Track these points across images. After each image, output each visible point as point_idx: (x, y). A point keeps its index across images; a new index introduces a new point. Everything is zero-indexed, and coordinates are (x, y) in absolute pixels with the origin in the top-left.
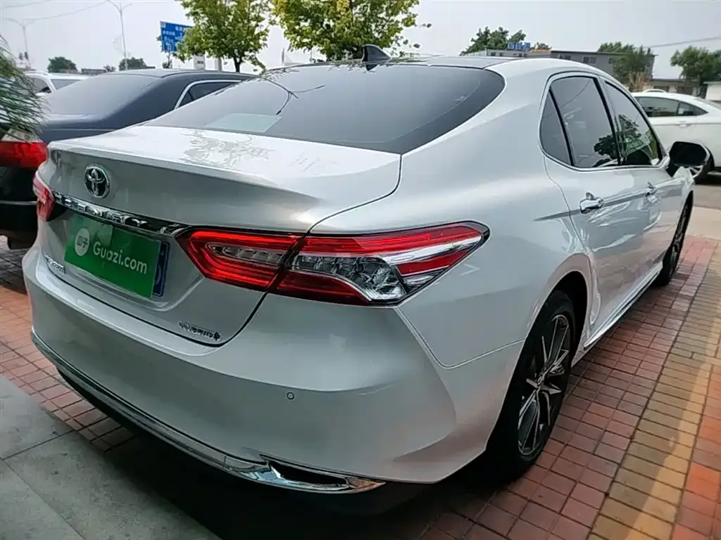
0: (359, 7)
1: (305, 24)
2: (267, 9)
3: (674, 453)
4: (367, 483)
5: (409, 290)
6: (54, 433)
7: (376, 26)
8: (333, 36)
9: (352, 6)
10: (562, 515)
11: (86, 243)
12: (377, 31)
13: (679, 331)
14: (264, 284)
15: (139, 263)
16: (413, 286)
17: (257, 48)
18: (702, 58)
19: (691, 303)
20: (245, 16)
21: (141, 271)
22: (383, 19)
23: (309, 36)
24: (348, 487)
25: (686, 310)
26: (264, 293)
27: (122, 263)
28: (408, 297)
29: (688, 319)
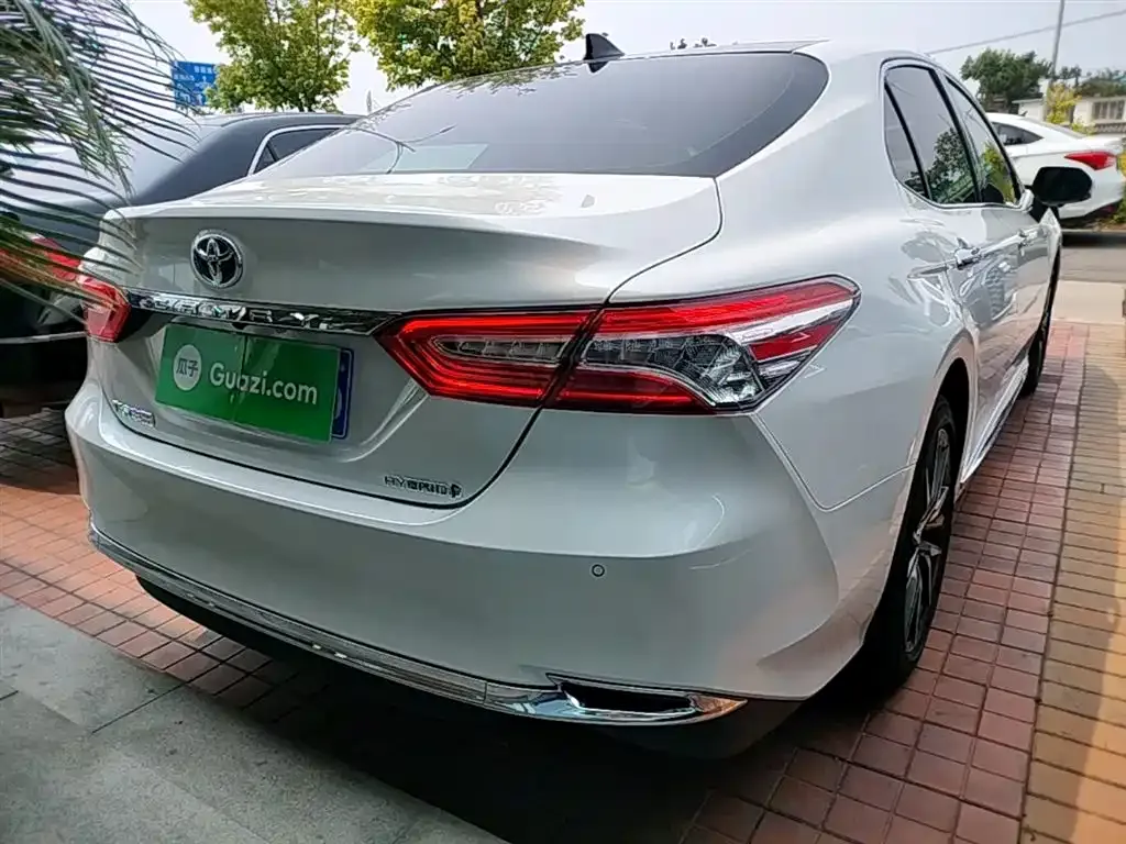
0: (491, 15)
1: (410, 48)
2: (345, 26)
3: (1120, 630)
4: (723, 702)
5: (768, 385)
6: (151, 691)
7: (521, 43)
8: (455, 63)
9: (481, 13)
10: (980, 738)
11: (193, 368)
12: (524, 50)
13: (1073, 455)
14: (536, 395)
15: (301, 388)
16: (773, 380)
17: (334, 89)
18: (1005, 65)
19: (1078, 415)
20: (310, 39)
21: (307, 400)
22: (531, 30)
23: (417, 64)
24: (693, 711)
25: (1073, 425)
26: (535, 410)
27: (269, 393)
28: (767, 397)
29: (1080, 437)
